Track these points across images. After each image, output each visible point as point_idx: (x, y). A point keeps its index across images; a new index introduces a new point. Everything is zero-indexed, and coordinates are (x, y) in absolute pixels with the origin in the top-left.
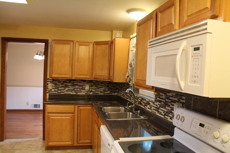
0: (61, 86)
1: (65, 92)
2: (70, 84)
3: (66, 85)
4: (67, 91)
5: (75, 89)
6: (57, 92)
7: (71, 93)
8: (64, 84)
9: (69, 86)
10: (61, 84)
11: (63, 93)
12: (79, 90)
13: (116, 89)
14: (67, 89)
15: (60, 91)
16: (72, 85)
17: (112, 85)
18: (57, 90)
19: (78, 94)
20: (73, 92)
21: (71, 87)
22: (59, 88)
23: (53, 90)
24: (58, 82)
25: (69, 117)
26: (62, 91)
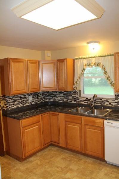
0: (11, 101)
1: (15, 106)
2: (18, 98)
3: (15, 100)
4: (16, 105)
5: (22, 102)
6: (8, 108)
7: (20, 106)
9: (17, 100)
10: (11, 99)
11: (13, 108)
12: (24, 102)
13: (47, 96)
14: (16, 103)
15: (11, 107)
16: (19, 98)
17: (45, 94)
18: (8, 106)
19: (25, 105)
20: (20, 105)
22: (10, 104)
23: (5, 106)
24: (8, 98)
26: (12, 106)
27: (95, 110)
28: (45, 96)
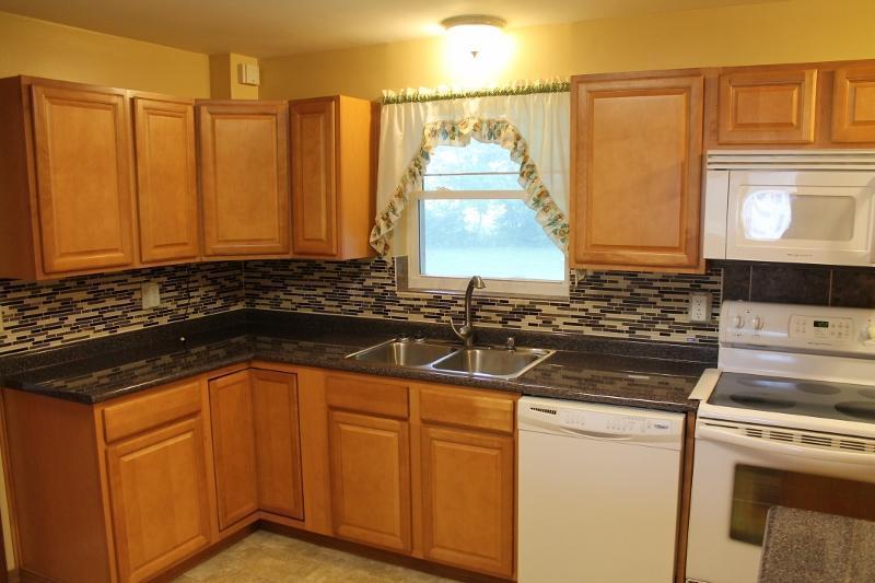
0: (43, 309)
1: (66, 337)
2: (84, 295)
3: (65, 302)
4: (74, 329)
5: (106, 315)
6: (29, 345)
7: (93, 336)
8: (58, 297)
9: (79, 305)
10: (44, 299)
11: (58, 343)
12: (119, 313)
14: (72, 319)
15: (43, 338)
16: (91, 296)
18: (28, 333)
19: (120, 331)
20: (98, 327)
21: (86, 306)
22: (40, 323)
23: (12, 337)
24: (29, 293)
25: (188, 436)
26: (50, 332)
27: (474, 355)
28: (227, 283)
